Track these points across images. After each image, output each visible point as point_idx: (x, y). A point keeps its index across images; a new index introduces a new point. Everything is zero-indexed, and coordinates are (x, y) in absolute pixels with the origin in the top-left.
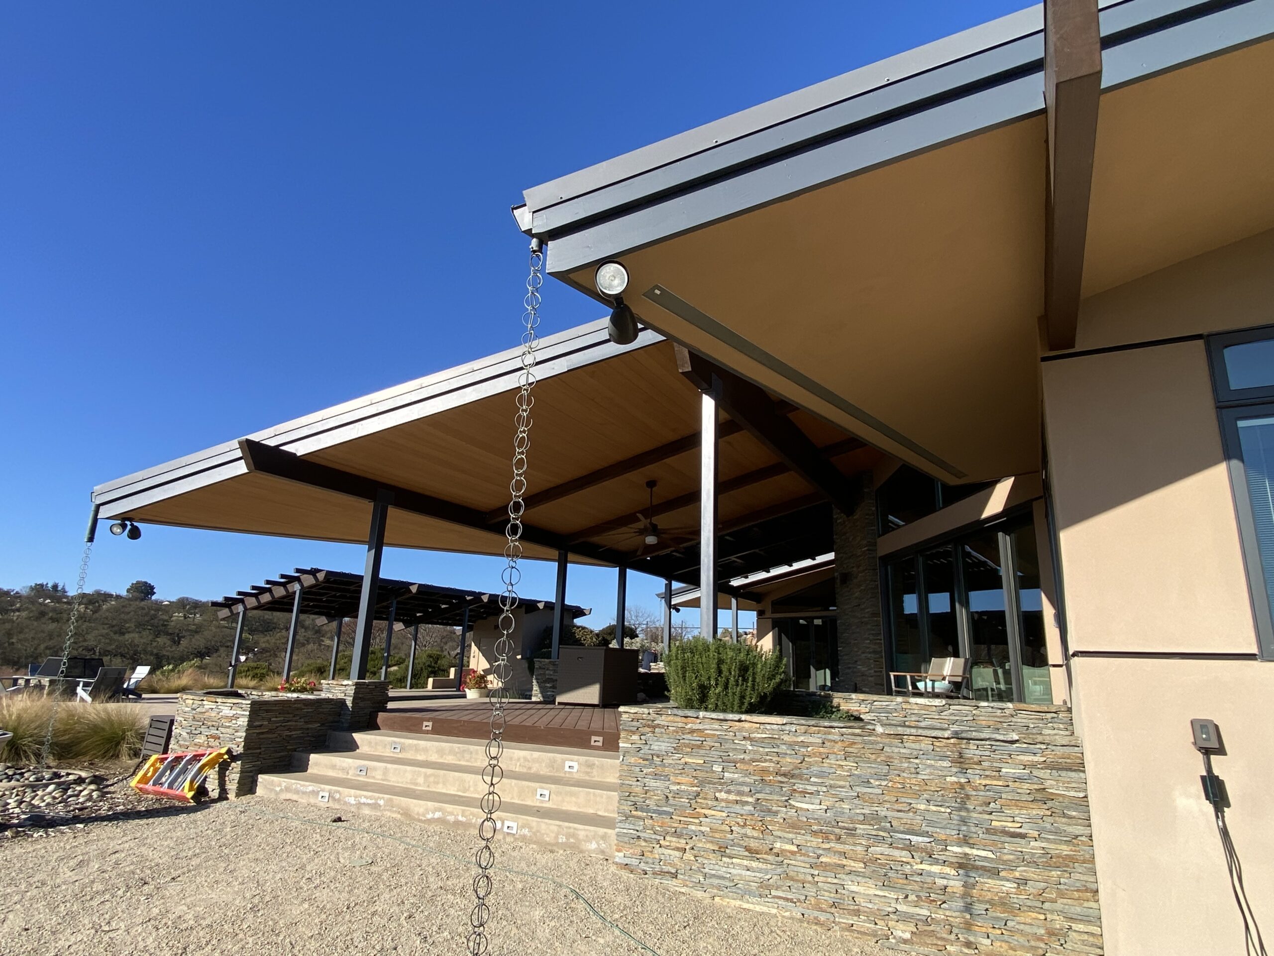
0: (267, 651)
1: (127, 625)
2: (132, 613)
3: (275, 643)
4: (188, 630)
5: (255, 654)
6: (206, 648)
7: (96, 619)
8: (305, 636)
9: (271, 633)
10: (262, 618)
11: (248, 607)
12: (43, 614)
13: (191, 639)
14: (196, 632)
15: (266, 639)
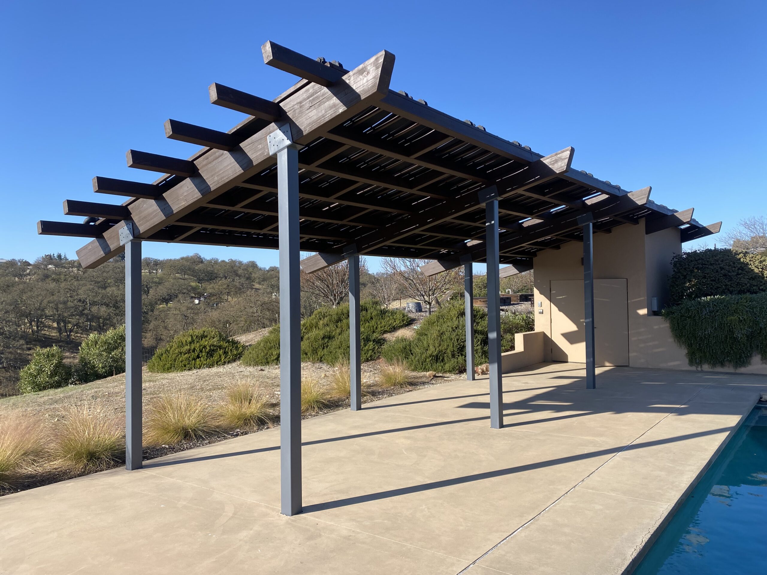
0: (214, 295)
2: (111, 271)
3: (219, 289)
4: (153, 282)
5: (205, 298)
6: (168, 295)
7: (86, 278)
9: (214, 281)
10: (205, 270)
12: (47, 276)
14: (160, 283)
15: (211, 286)
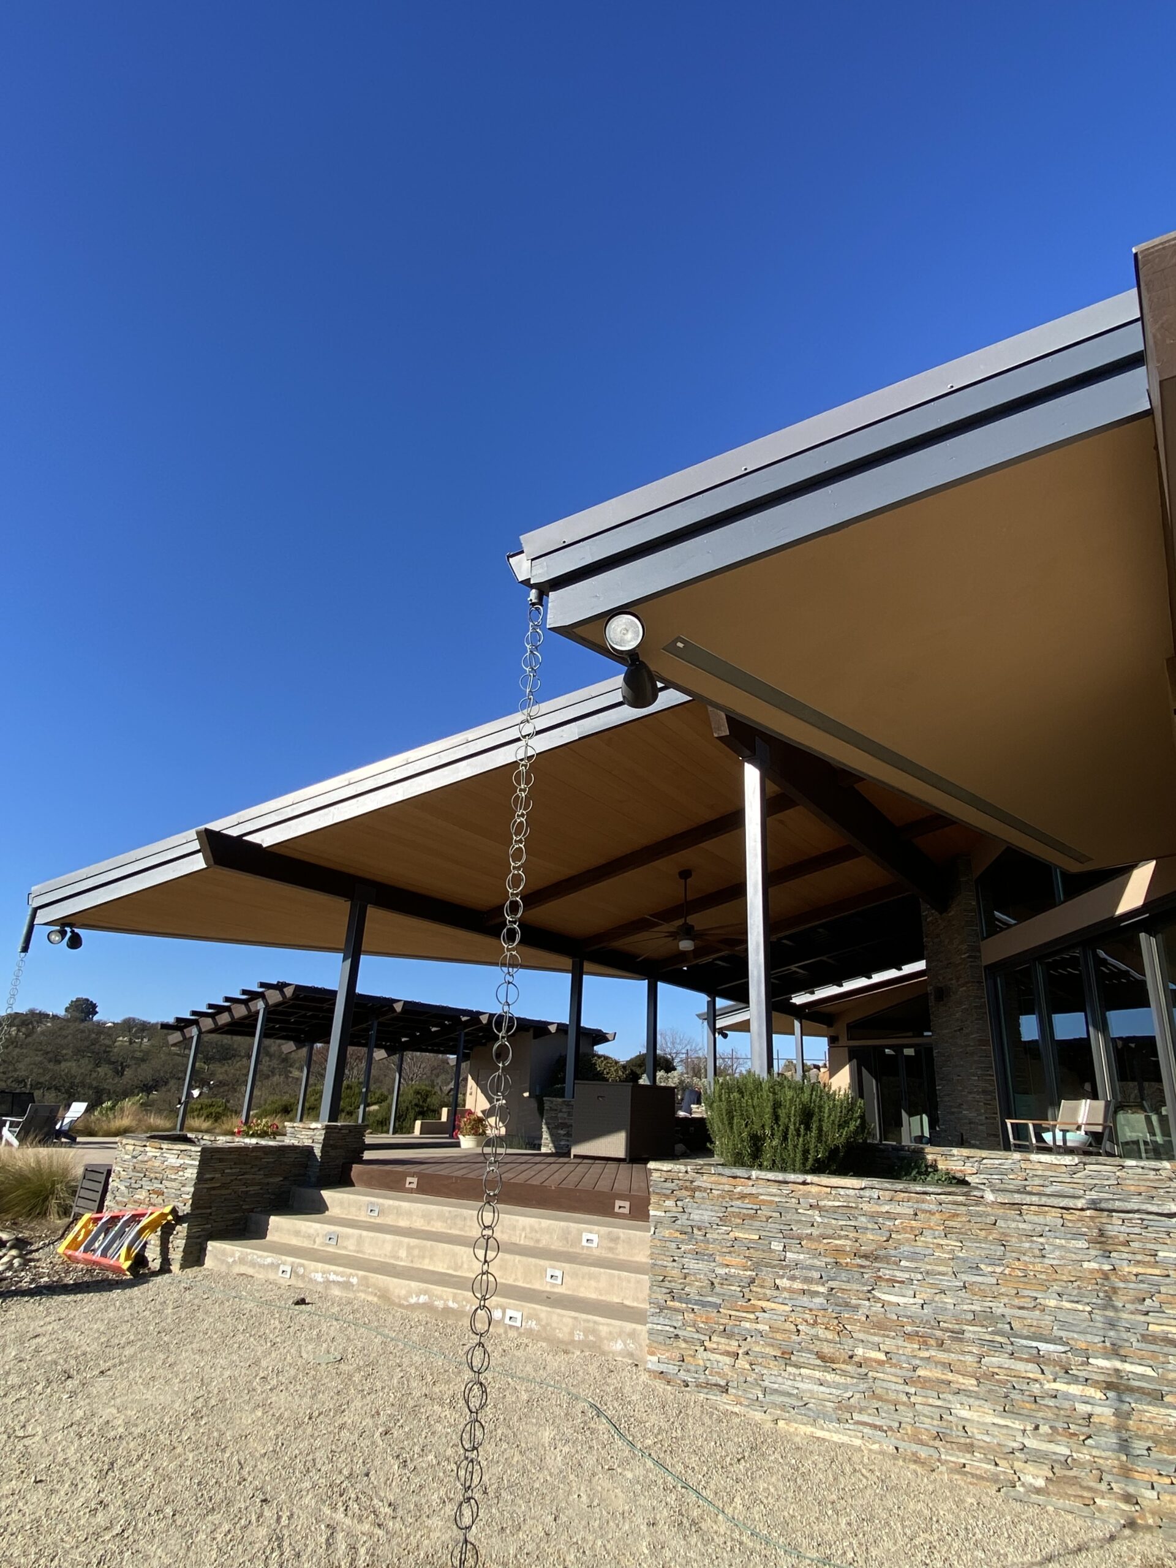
0: (224, 1085)
1: (64, 1052)
2: (70, 1037)
3: (234, 1075)
4: (133, 1058)
5: (210, 1089)
6: (154, 1080)
7: (29, 1043)
8: (269, 1066)
9: (230, 1061)
10: (219, 1043)
11: (203, 1030)
13: (136, 1069)
14: (143, 1060)
15: (223, 1070)
